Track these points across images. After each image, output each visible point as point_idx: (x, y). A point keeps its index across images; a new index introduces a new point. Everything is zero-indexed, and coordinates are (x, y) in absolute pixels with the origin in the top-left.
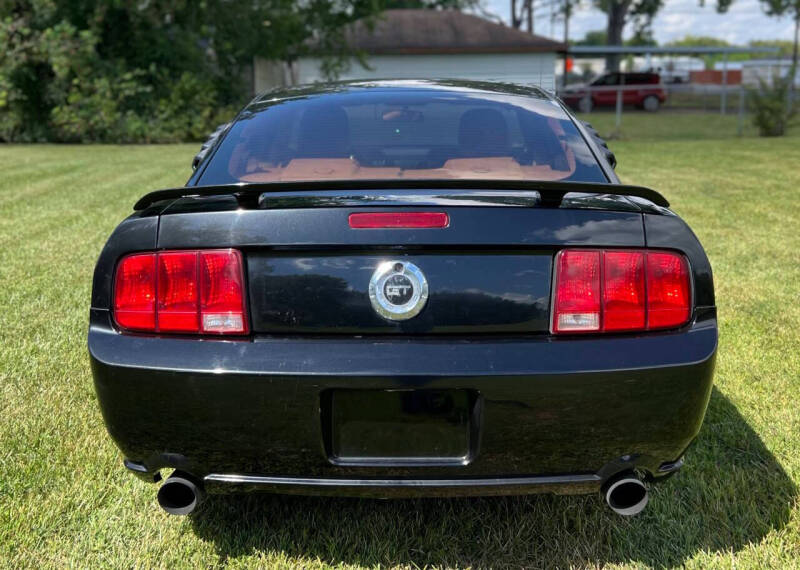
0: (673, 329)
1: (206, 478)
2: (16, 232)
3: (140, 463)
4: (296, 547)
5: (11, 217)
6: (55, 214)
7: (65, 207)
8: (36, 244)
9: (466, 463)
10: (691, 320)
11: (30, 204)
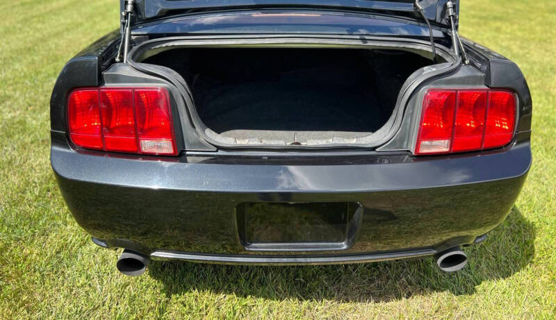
0: (499, 148)
1: (152, 254)
2: (45, 32)
3: (102, 241)
4: (219, 281)
5: (43, 22)
6: (69, 21)
7: (75, 16)
8: (56, 40)
9: (345, 247)
10: (512, 141)
11: (55, 14)
